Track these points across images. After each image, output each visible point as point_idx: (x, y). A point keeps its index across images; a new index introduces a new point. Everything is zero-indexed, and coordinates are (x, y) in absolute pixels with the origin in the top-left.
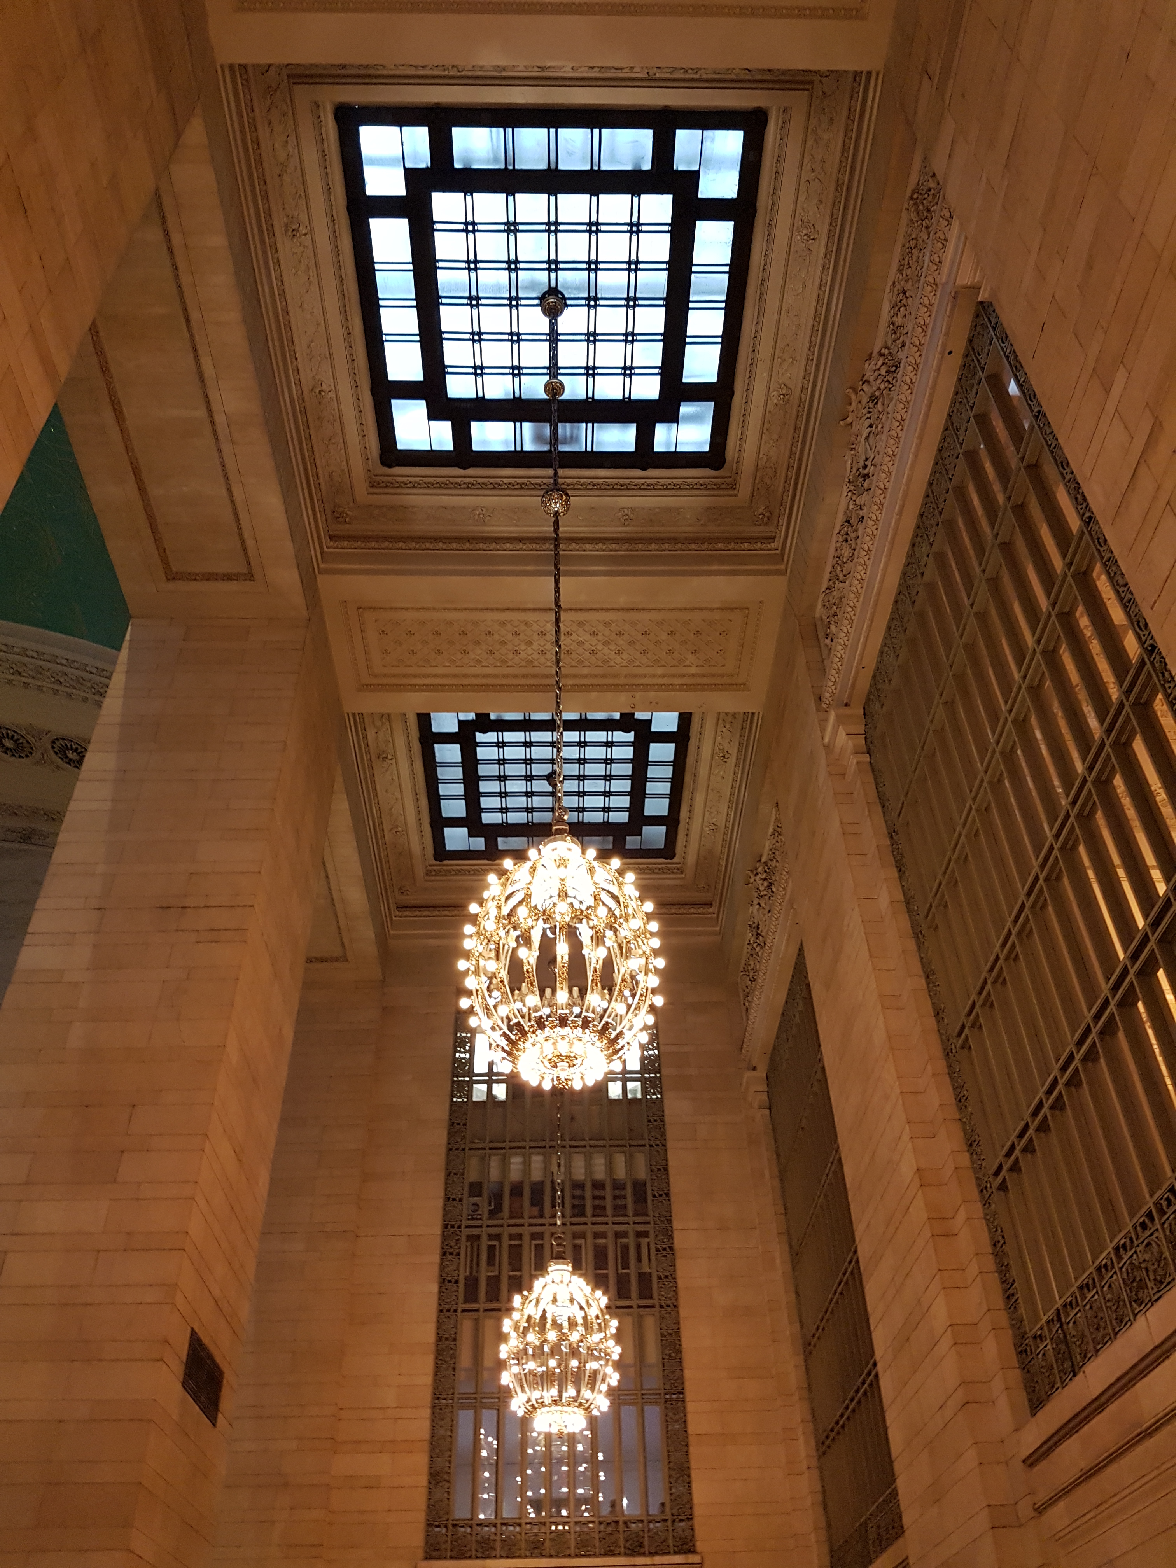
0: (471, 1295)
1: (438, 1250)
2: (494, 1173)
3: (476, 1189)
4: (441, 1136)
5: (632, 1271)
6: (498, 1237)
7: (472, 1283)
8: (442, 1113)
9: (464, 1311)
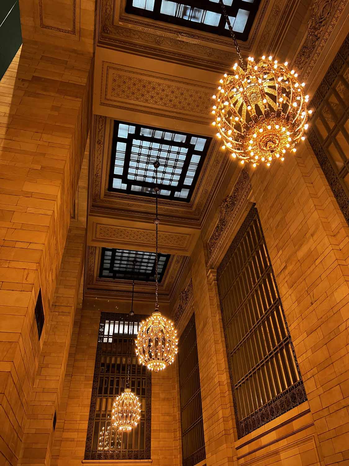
0: (100, 393)
1: (93, 380)
2: (108, 362)
3: (103, 365)
4: (95, 351)
5: (141, 388)
6: (108, 378)
7: (101, 389)
8: (96, 345)
9: (98, 396)
